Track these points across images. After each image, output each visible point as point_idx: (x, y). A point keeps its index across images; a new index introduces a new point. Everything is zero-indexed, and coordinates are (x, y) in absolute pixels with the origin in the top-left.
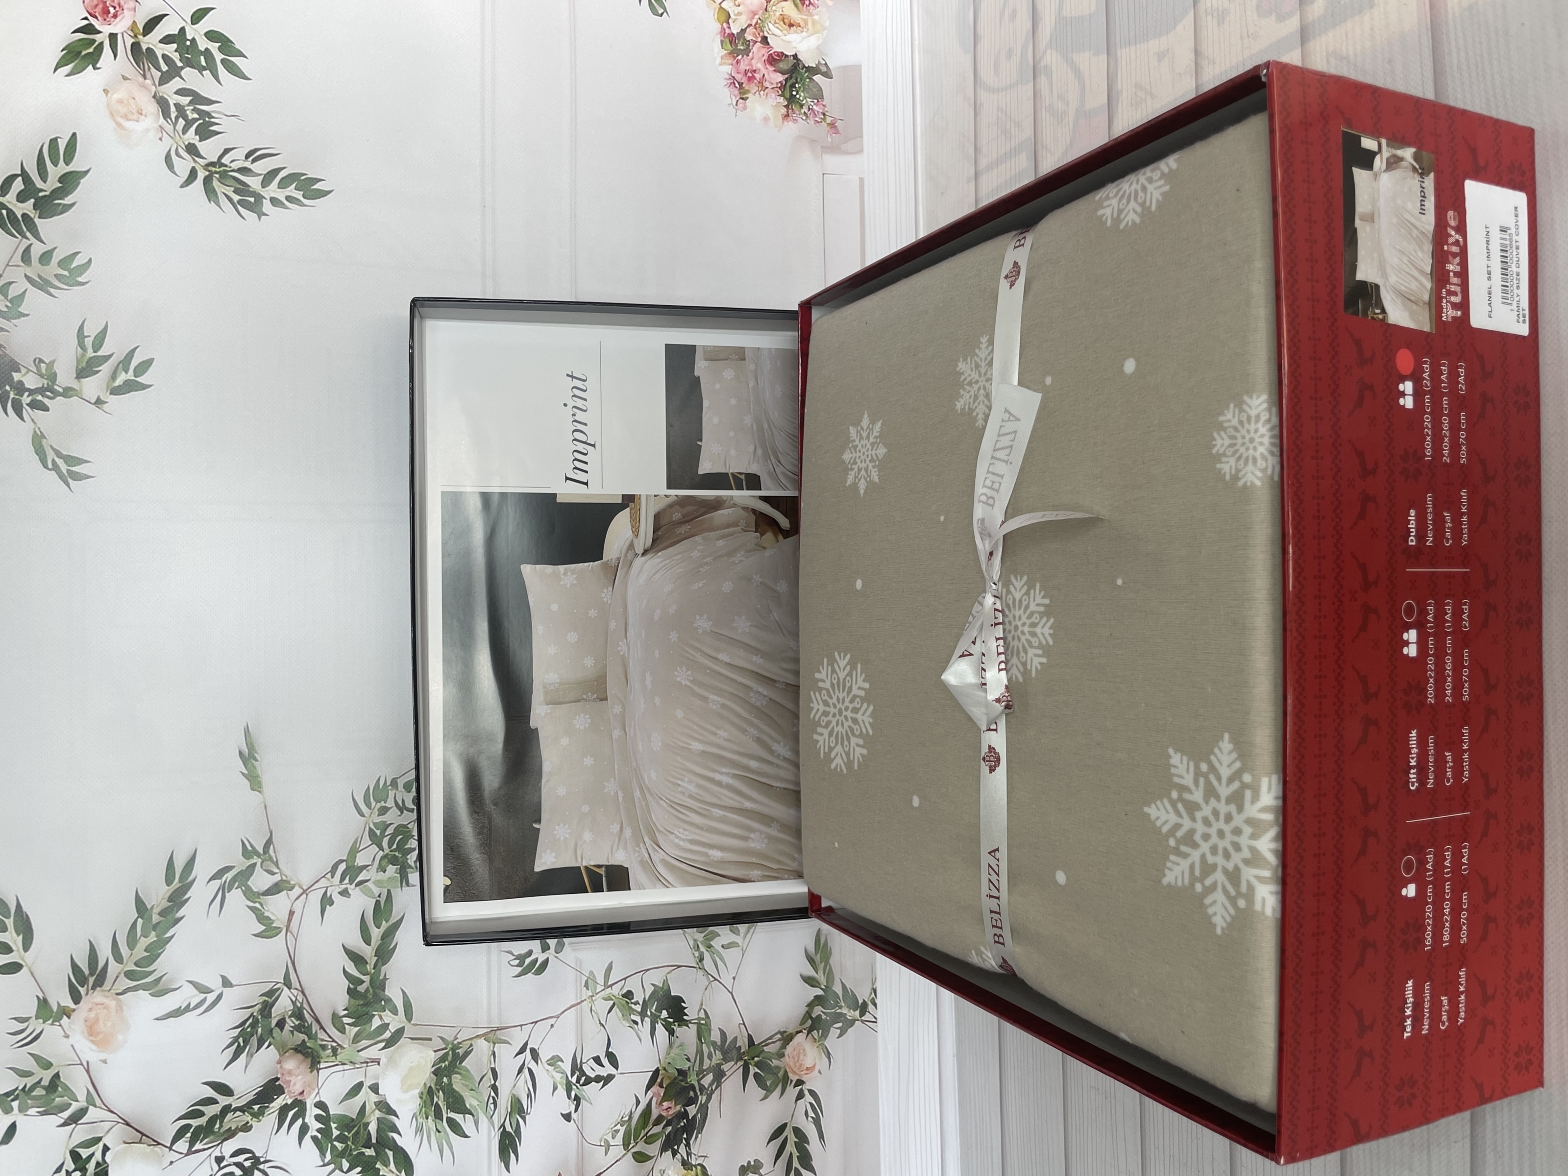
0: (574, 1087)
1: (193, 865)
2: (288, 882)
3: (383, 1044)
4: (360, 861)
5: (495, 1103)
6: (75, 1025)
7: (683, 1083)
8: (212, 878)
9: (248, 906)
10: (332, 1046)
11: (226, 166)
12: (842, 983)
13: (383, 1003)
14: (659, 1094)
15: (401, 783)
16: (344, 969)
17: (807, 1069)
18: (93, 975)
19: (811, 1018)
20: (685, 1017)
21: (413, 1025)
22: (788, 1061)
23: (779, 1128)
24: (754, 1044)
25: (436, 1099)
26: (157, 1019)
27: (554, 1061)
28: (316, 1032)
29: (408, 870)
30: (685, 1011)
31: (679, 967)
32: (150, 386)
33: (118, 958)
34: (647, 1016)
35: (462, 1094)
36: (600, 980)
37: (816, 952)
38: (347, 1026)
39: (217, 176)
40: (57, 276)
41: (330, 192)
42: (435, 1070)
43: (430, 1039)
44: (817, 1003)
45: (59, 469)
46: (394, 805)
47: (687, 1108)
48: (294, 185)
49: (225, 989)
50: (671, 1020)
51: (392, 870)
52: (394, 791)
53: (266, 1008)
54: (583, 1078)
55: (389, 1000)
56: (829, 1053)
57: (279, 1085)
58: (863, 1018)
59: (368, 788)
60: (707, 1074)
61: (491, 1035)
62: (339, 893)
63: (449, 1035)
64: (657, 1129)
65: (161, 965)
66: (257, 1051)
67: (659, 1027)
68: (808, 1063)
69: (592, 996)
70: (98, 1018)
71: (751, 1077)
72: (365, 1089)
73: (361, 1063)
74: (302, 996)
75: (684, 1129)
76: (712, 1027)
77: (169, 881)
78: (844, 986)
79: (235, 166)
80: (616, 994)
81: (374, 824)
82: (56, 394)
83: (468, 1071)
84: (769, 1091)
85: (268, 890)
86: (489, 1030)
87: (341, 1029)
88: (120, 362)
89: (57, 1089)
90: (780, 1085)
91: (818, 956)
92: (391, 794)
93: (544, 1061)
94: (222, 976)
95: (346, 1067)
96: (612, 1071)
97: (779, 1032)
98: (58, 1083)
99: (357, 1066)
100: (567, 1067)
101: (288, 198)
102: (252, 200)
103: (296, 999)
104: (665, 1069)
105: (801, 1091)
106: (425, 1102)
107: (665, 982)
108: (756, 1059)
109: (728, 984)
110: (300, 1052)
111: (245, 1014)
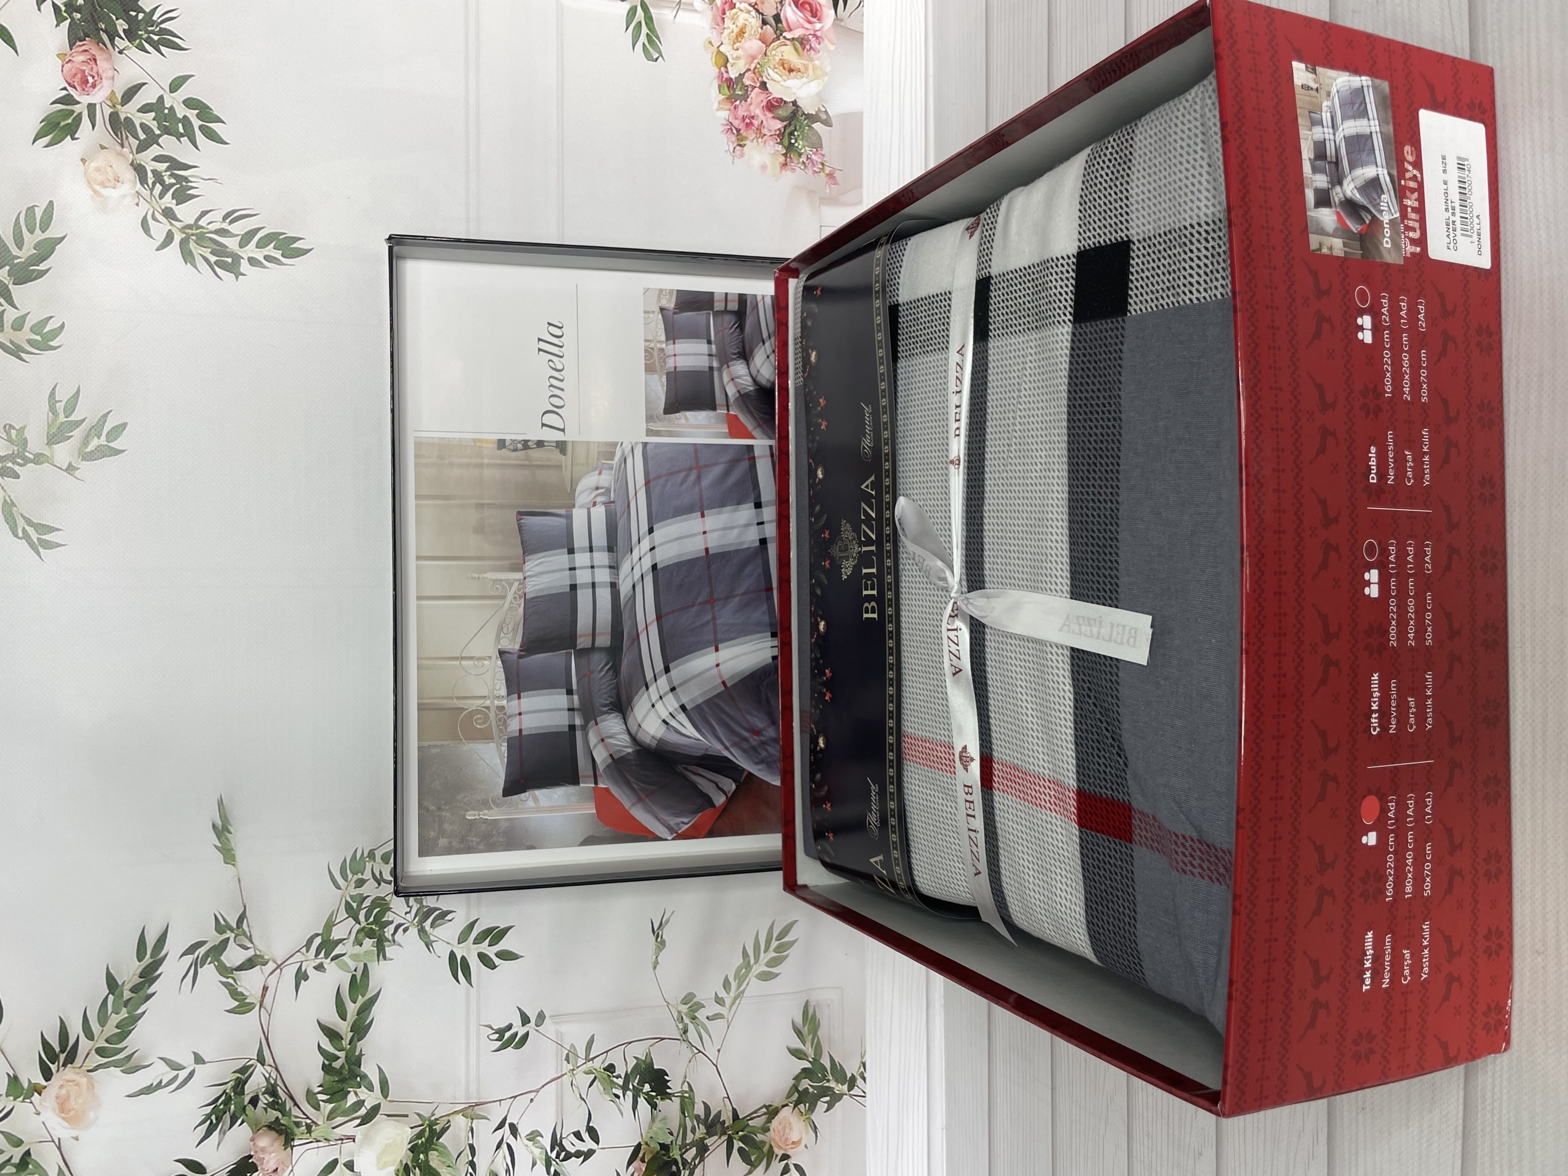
0: (554, 1162)
1: (165, 941)
2: (262, 957)
3: (358, 1121)
4: (336, 935)
6: (46, 1102)
7: (665, 1158)
8: (185, 954)
9: (221, 982)
10: (306, 1124)
11: (202, 227)
12: (830, 1056)
13: (358, 1079)
14: (641, 1169)
15: (378, 854)
16: (319, 1045)
17: (793, 1143)
18: (63, 1052)
19: (798, 1091)
20: (668, 1091)
21: (390, 1101)
22: (774, 1135)
24: (738, 1118)
26: (129, 1096)
27: (533, 1136)
28: (290, 1109)
29: (386, 944)
30: (669, 1084)
31: (662, 1039)
32: (123, 451)
33: (90, 1035)
34: (629, 1089)
35: (439, 1170)
36: (582, 1053)
37: (804, 1025)
38: (321, 1103)
39: (193, 237)
40: (30, 342)
41: (310, 250)
42: (412, 1147)
43: (407, 1116)
44: (803, 1075)
45: (30, 537)
46: (371, 877)
48: (272, 245)
49: (197, 1066)
50: (654, 1094)
51: (368, 943)
52: (372, 863)
53: (239, 1085)
54: (563, 1154)
55: (364, 1077)
56: (816, 1127)
57: (253, 1162)
58: (851, 1092)
59: (345, 860)
60: (690, 1148)
61: (469, 1111)
62: (314, 968)
63: (426, 1111)
65: (132, 1042)
66: (230, 1128)
67: (641, 1101)
68: (795, 1138)
69: (573, 1070)
70: (69, 1095)
71: (735, 1152)
72: (340, 1167)
73: (336, 1140)
74: (276, 1072)
76: (696, 1100)
77: (140, 956)
78: (832, 1060)
79: (212, 227)
80: (597, 1067)
81: (351, 897)
82: (27, 461)
83: (445, 1147)
84: (753, 1166)
85: (241, 965)
86: (467, 1106)
87: (316, 1106)
88: (93, 427)
89: (28, 1166)
90: (765, 1160)
91: (806, 1028)
92: (369, 866)
93: (523, 1136)
94: (195, 1054)
95: (320, 1144)
96: (593, 1146)
97: (765, 1106)
98: (29, 1160)
99: (332, 1143)
100: (547, 1142)
101: (266, 258)
102: (229, 260)
103: (270, 1076)
104: (647, 1144)
105: (787, 1165)
107: (648, 1055)
108: (740, 1133)
109: (713, 1057)
110: (274, 1129)
111: (219, 1090)
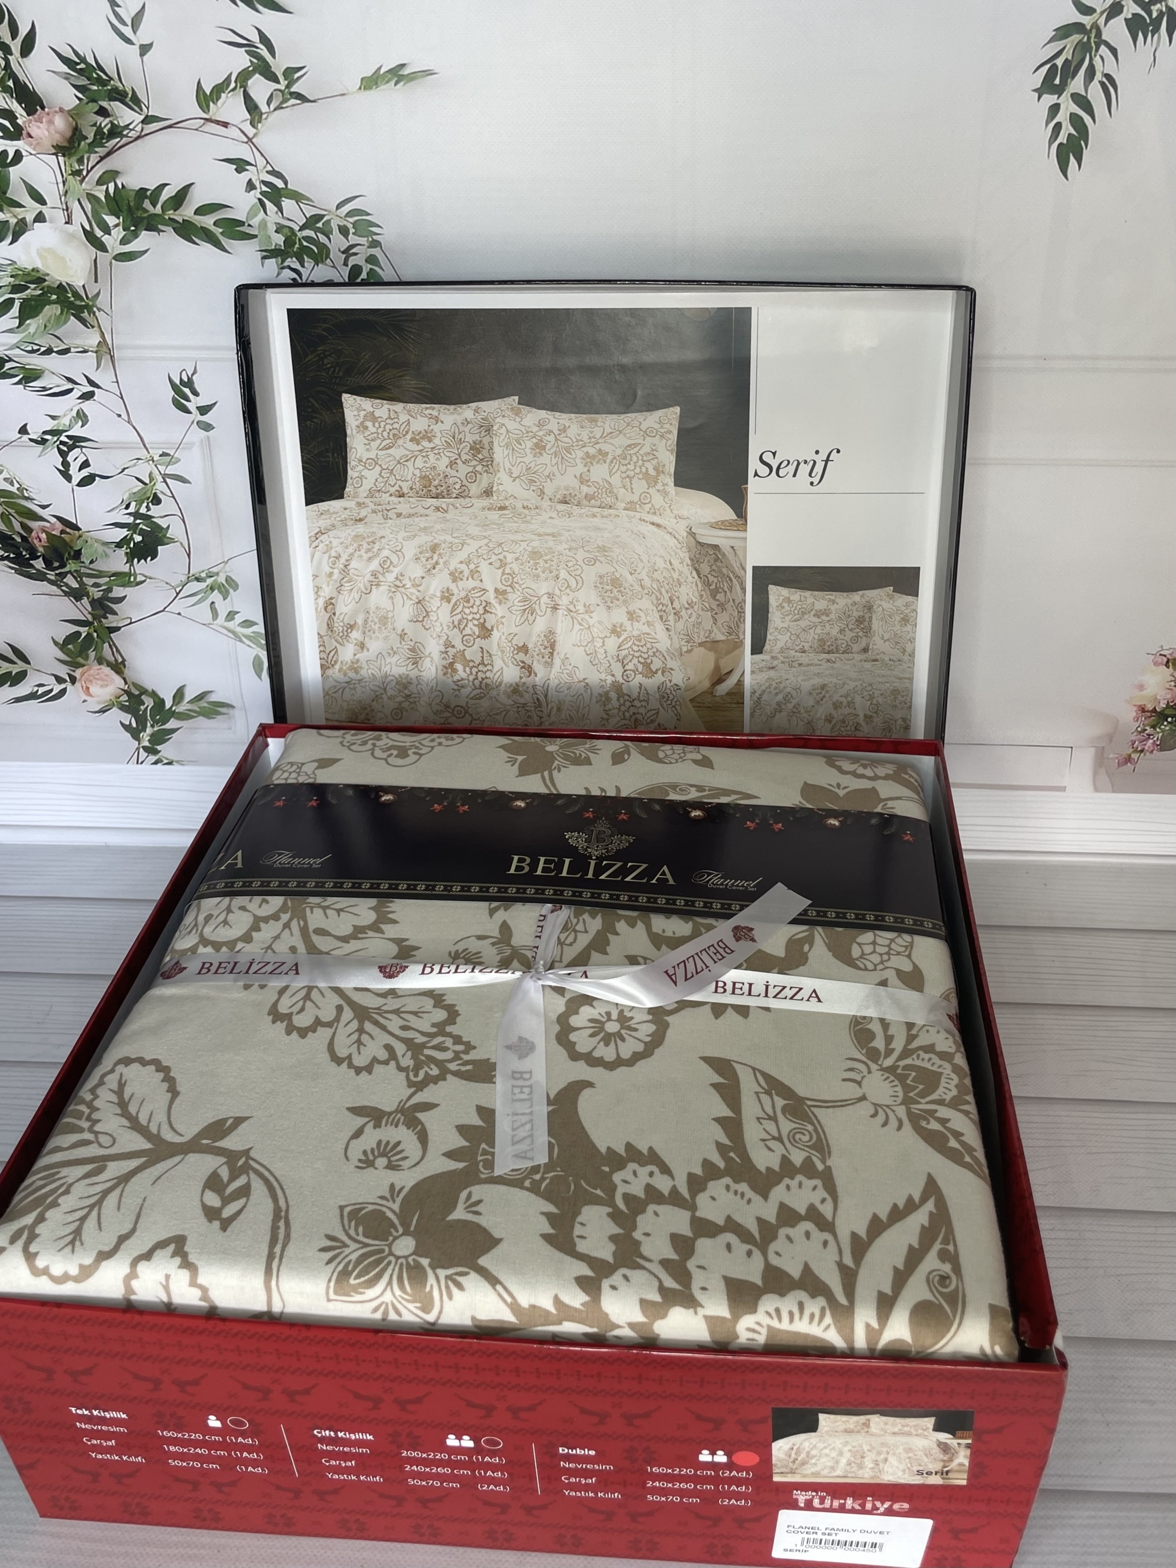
0: (56, 438)
1: (274, 9)
2: (260, 122)
3: (88, 228)
4: (288, 204)
5: (33, 351)
7: (66, 555)
8: (260, 31)
9: (231, 74)
10: (82, 170)
12: (178, 729)
13: (133, 228)
14: (54, 530)
15: (375, 251)
16: (167, 184)
17: (88, 688)
19: (141, 694)
20: (136, 560)
21: (111, 263)
22: (95, 669)
23: (25, 656)
24: (111, 633)
25: (33, 286)
27: (82, 417)
28: (96, 152)
29: (279, 259)
30: (143, 561)
31: (189, 555)
34: (135, 519)
35: (41, 316)
36: (170, 470)
37: (208, 703)
38: (105, 187)
41: (1066, 177)
42: (64, 286)
43: (96, 281)
44: (157, 700)
46: (351, 243)
47: (41, 559)
48: (1074, 132)
49: (137, 47)
50: (132, 545)
51: (279, 240)
52: (366, 243)
53: (119, 95)
54: (65, 449)
55: (135, 235)
56: (104, 712)
57: (37, 110)
58: (141, 749)
59: (368, 214)
60: (77, 581)
61: (105, 349)
62: (250, 180)
63: (102, 301)
64: (17, 527)
66: (74, 86)
67: (124, 532)
68: (92, 690)
69: (153, 461)
71: (76, 628)
72: (38, 207)
73: (66, 203)
74: (135, 136)
75: (19, 555)
76: (127, 589)
78: (174, 731)
79: (1097, 61)
80: (157, 486)
81: (329, 221)
83: (66, 322)
84: (62, 646)
85: (250, 97)
86: (110, 346)
87: (101, 181)
90: (70, 659)
91: (206, 705)
92: (363, 241)
93: (82, 406)
94: (151, 46)
95: (61, 185)
96: (76, 479)
97: (124, 660)
99: (63, 198)
100: (76, 431)
102: (1057, 82)
103: (131, 130)
104: (80, 536)
105: (65, 681)
106: (28, 274)
107: (172, 540)
108: (95, 635)
109: (174, 607)
110: (74, 134)
111: (112, 71)
